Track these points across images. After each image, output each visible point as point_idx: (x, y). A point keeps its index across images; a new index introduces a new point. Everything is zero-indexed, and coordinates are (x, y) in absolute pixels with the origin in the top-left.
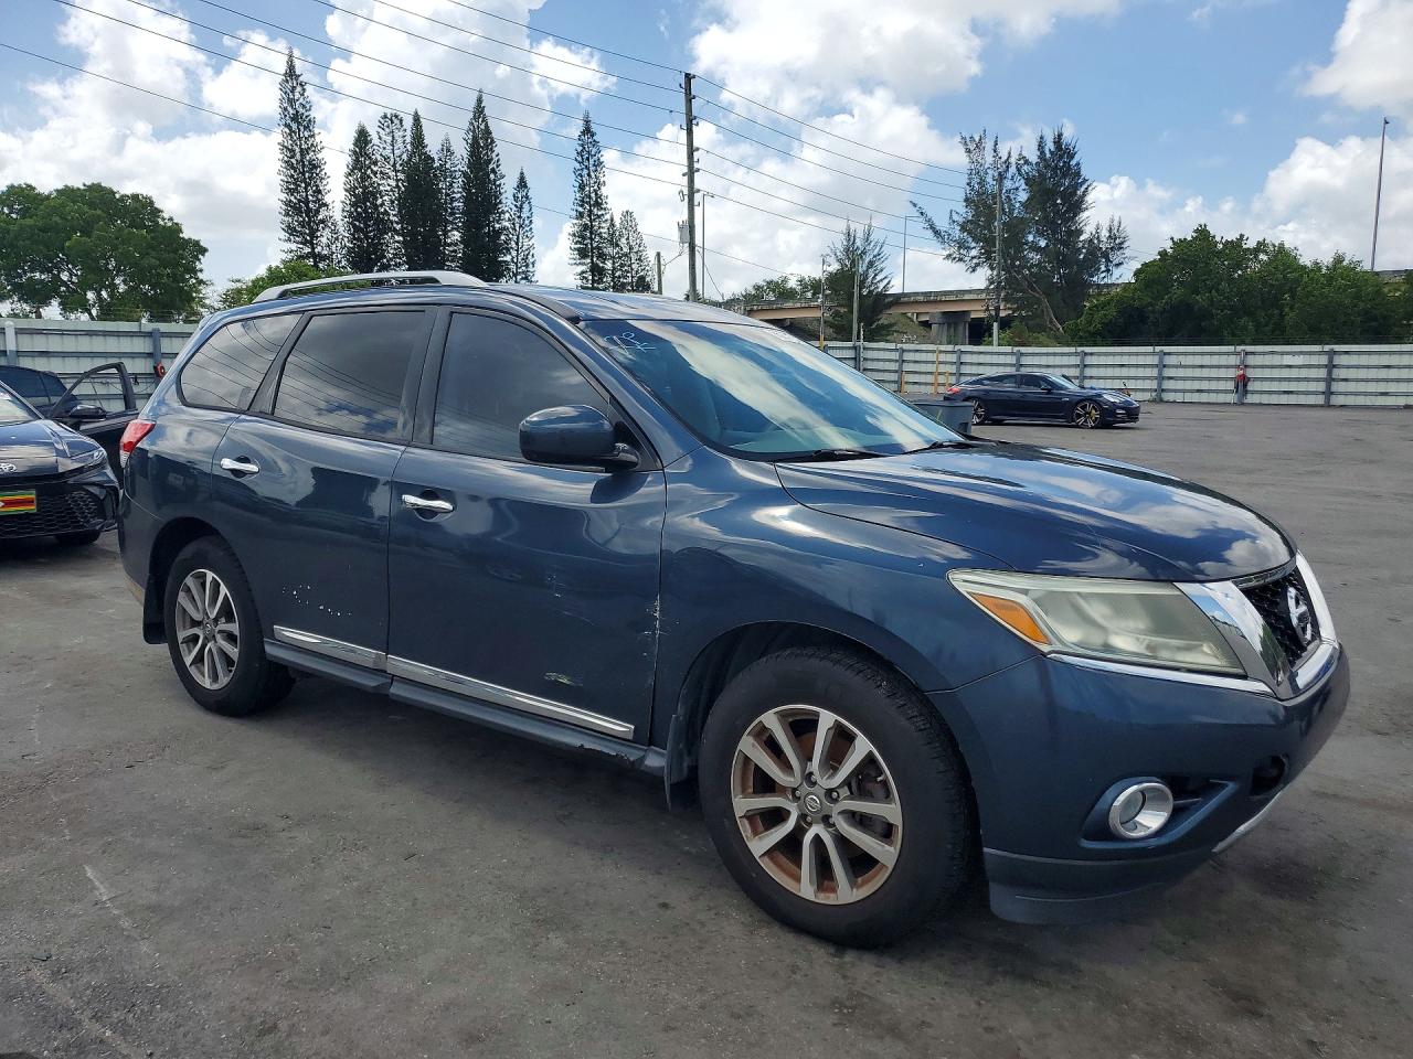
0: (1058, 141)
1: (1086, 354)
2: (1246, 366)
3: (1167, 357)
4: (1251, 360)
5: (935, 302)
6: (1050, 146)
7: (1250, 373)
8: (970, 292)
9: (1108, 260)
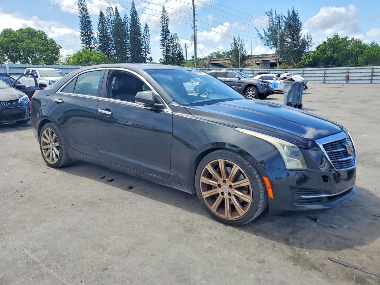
0: (293, 12)
1: (304, 70)
2: (349, 73)
3: (326, 71)
4: (350, 71)
5: (261, 57)
6: (291, 13)
7: (350, 75)
8: (270, 54)
9: (308, 45)
